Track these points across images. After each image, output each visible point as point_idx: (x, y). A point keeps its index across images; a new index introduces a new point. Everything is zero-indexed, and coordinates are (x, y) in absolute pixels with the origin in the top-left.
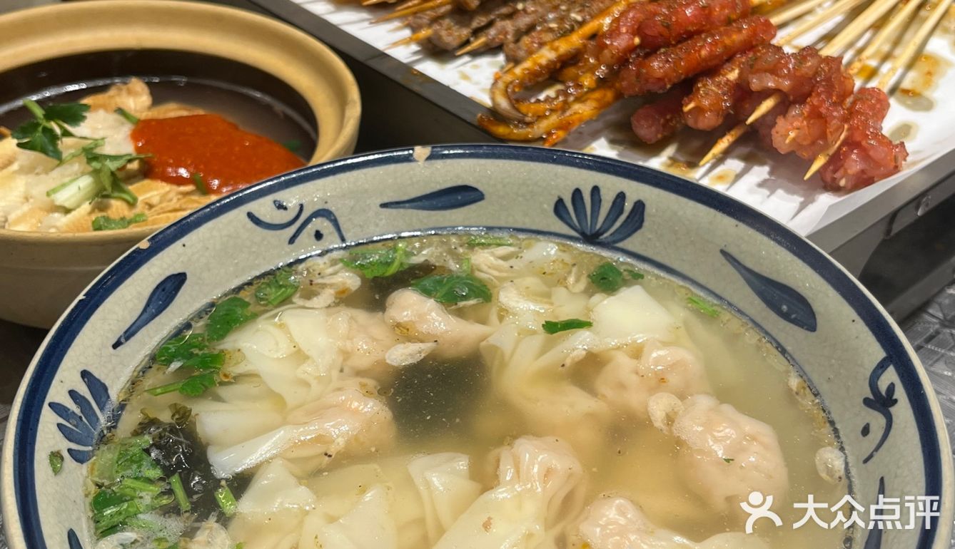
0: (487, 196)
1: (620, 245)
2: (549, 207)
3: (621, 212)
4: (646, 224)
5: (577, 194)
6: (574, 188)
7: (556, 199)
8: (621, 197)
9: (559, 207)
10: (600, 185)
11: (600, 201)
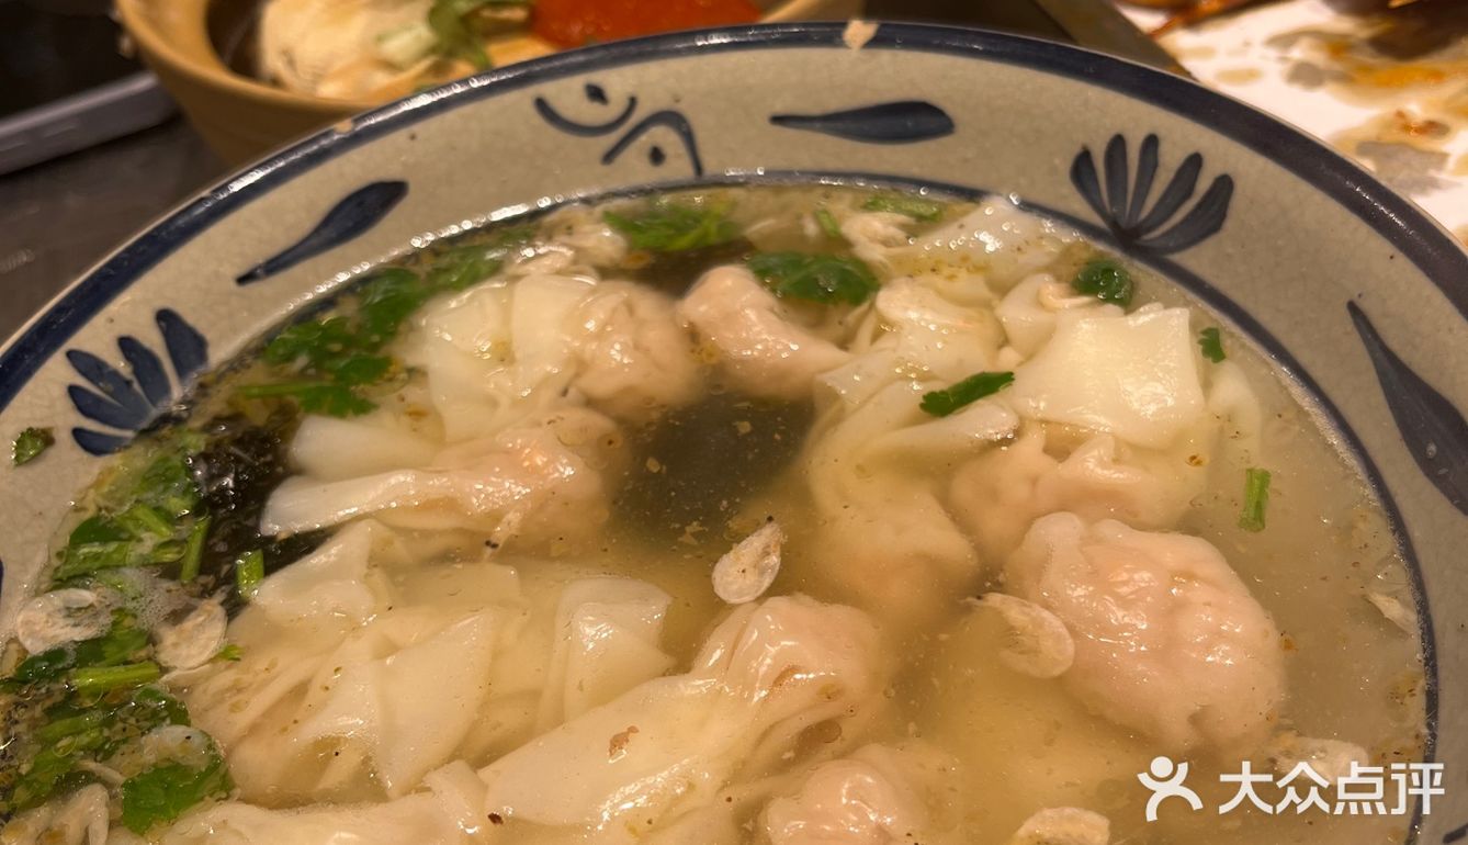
0: (960, 128)
1: (1177, 258)
2: (1064, 165)
3: (1189, 193)
4: (1230, 224)
5: (1118, 144)
6: (1113, 133)
7: (1077, 150)
8: (1194, 162)
9: (1082, 168)
10: (1161, 133)
11: (1155, 165)
